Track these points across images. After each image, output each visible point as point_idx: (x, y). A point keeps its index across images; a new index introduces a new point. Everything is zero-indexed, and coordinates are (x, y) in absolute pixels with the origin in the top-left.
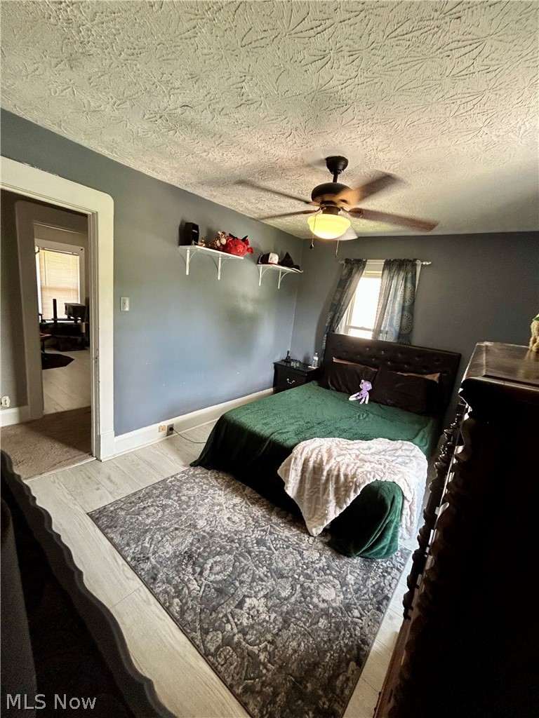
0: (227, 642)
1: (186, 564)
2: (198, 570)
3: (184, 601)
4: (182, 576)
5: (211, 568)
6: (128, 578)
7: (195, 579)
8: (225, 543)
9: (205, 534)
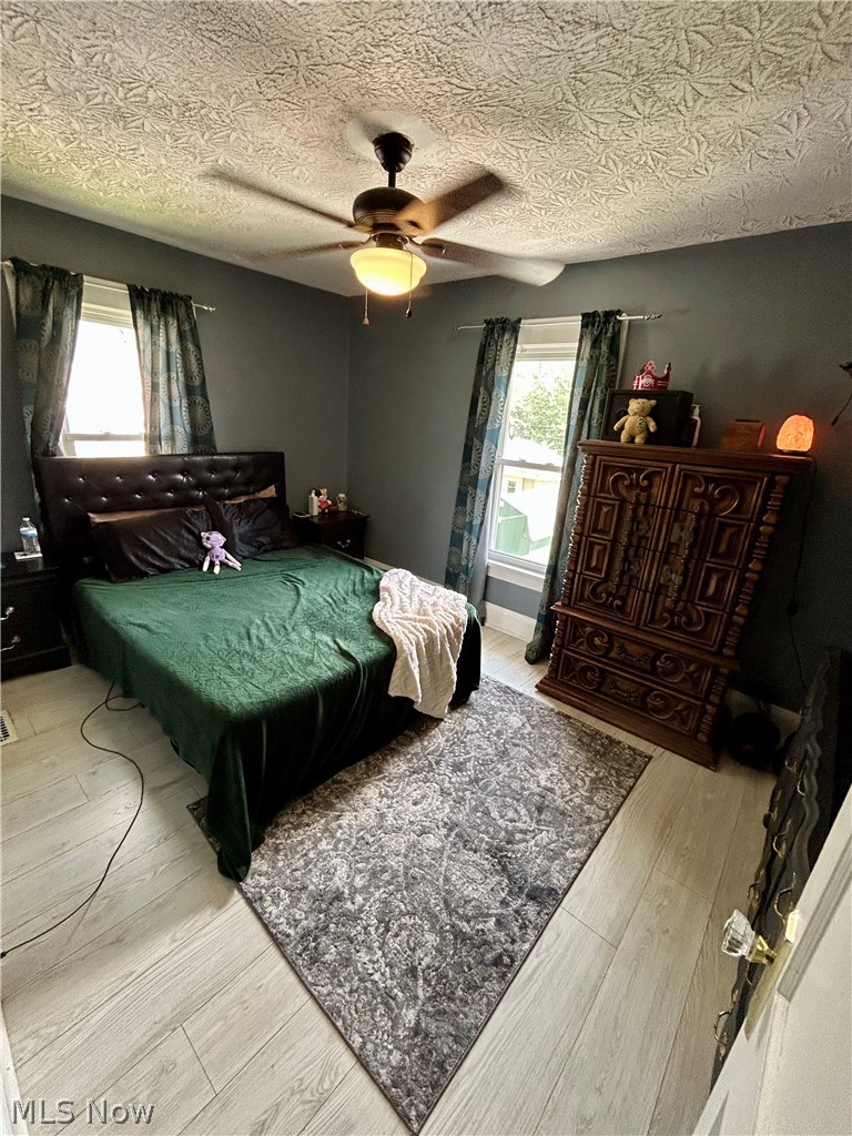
0: (590, 801)
1: (514, 852)
2: (518, 836)
3: (566, 846)
4: (534, 854)
5: (512, 821)
6: (559, 935)
7: (533, 838)
8: (467, 807)
9: (453, 835)
